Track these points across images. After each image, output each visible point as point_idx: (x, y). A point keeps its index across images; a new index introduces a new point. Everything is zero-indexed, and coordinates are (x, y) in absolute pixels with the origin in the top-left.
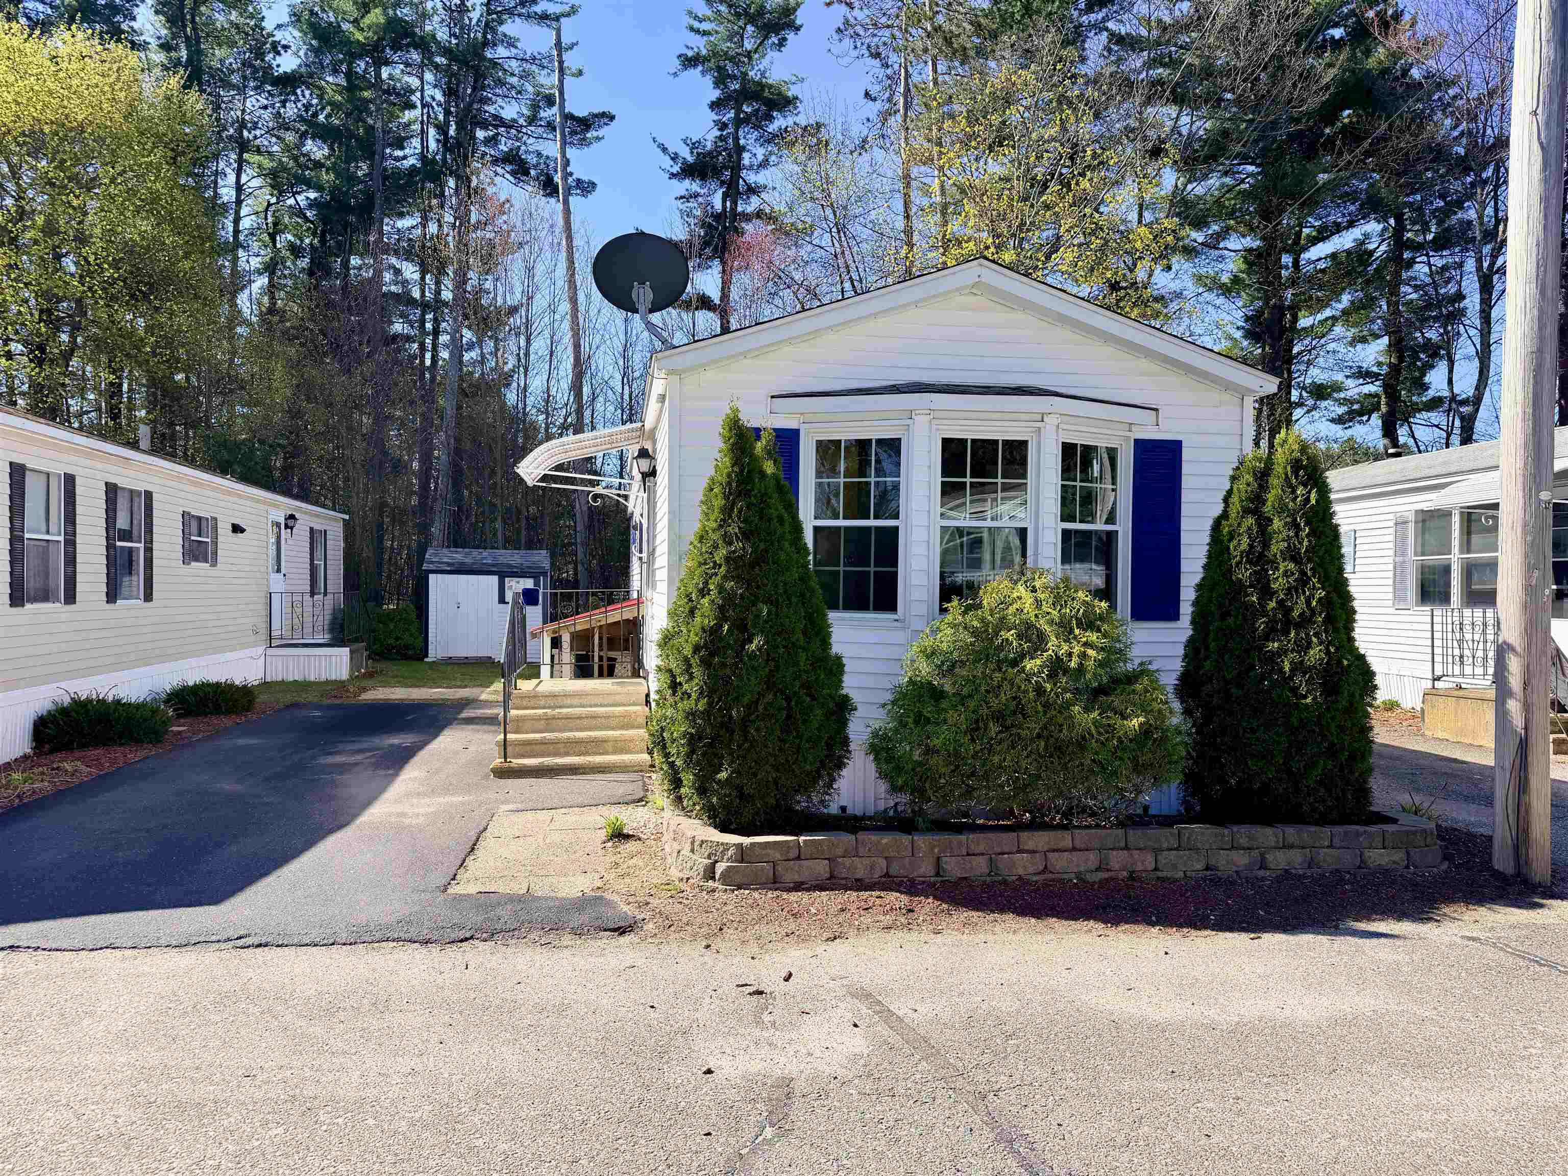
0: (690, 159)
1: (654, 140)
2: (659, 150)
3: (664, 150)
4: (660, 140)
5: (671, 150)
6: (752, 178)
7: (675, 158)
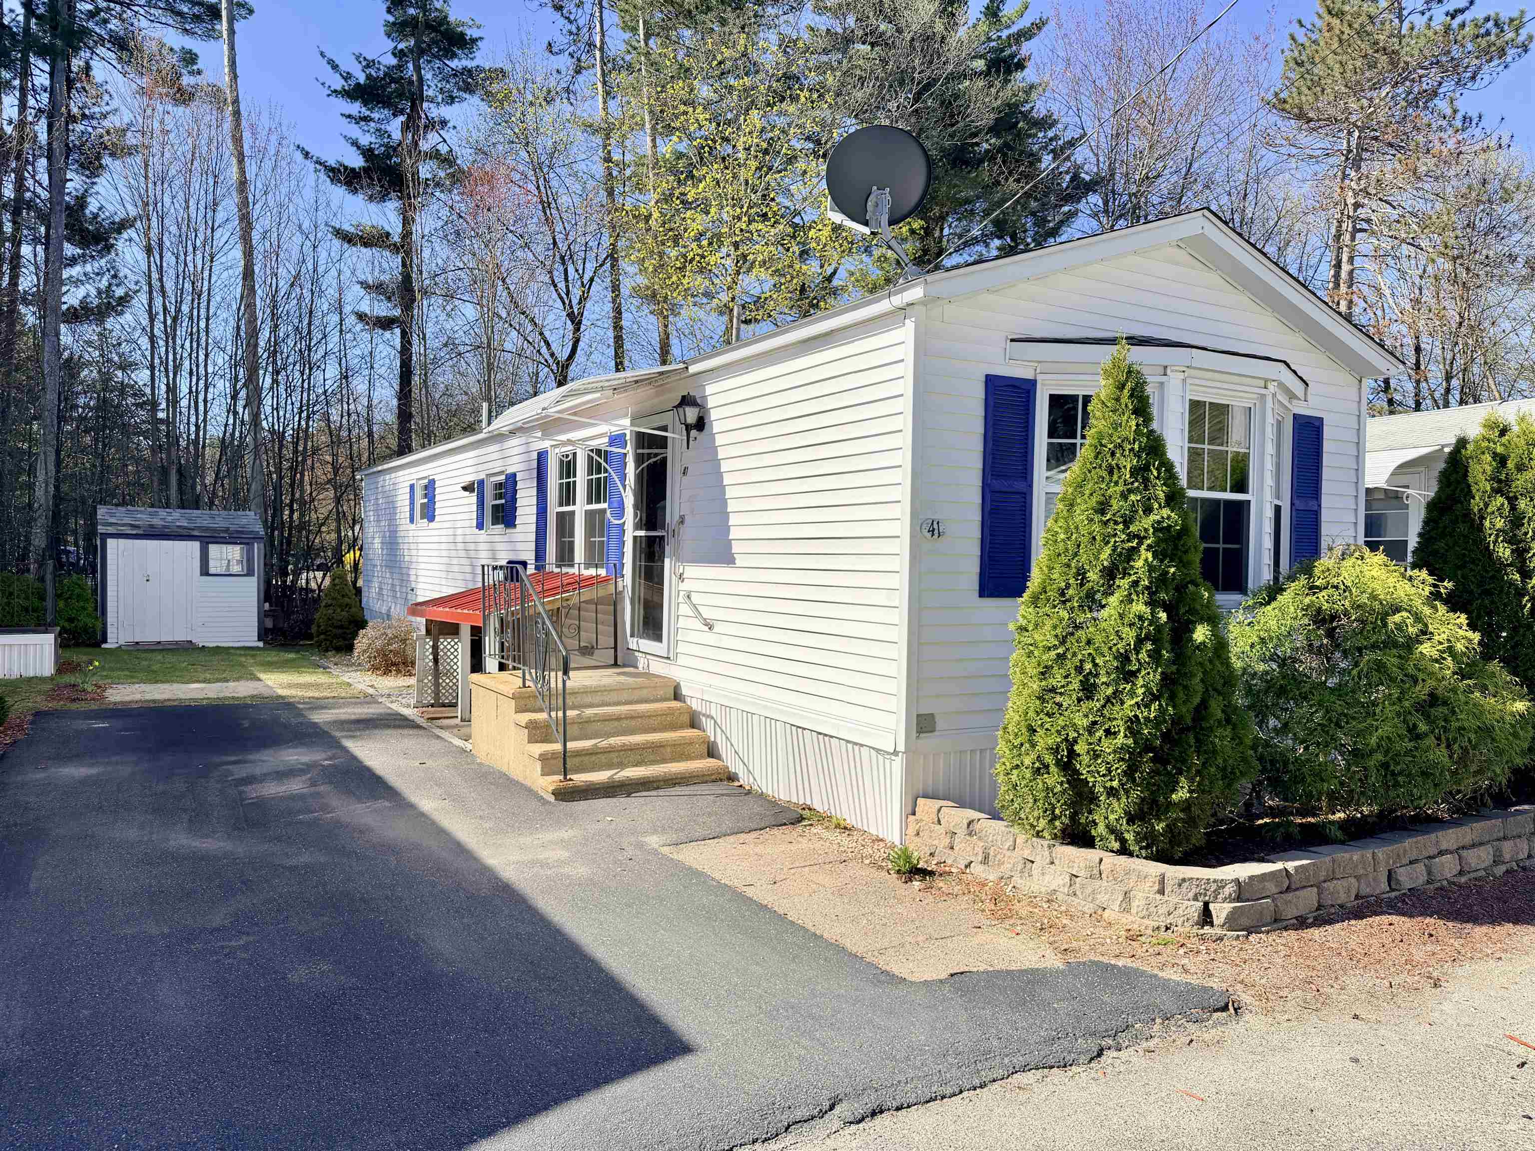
0: (362, 79)
1: (322, 54)
2: (329, 67)
3: (335, 67)
4: (329, 54)
5: (343, 68)
6: (434, 112)
7: (347, 77)
